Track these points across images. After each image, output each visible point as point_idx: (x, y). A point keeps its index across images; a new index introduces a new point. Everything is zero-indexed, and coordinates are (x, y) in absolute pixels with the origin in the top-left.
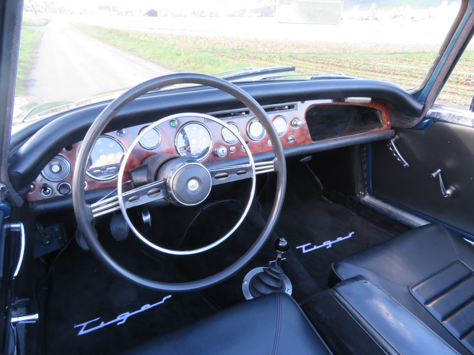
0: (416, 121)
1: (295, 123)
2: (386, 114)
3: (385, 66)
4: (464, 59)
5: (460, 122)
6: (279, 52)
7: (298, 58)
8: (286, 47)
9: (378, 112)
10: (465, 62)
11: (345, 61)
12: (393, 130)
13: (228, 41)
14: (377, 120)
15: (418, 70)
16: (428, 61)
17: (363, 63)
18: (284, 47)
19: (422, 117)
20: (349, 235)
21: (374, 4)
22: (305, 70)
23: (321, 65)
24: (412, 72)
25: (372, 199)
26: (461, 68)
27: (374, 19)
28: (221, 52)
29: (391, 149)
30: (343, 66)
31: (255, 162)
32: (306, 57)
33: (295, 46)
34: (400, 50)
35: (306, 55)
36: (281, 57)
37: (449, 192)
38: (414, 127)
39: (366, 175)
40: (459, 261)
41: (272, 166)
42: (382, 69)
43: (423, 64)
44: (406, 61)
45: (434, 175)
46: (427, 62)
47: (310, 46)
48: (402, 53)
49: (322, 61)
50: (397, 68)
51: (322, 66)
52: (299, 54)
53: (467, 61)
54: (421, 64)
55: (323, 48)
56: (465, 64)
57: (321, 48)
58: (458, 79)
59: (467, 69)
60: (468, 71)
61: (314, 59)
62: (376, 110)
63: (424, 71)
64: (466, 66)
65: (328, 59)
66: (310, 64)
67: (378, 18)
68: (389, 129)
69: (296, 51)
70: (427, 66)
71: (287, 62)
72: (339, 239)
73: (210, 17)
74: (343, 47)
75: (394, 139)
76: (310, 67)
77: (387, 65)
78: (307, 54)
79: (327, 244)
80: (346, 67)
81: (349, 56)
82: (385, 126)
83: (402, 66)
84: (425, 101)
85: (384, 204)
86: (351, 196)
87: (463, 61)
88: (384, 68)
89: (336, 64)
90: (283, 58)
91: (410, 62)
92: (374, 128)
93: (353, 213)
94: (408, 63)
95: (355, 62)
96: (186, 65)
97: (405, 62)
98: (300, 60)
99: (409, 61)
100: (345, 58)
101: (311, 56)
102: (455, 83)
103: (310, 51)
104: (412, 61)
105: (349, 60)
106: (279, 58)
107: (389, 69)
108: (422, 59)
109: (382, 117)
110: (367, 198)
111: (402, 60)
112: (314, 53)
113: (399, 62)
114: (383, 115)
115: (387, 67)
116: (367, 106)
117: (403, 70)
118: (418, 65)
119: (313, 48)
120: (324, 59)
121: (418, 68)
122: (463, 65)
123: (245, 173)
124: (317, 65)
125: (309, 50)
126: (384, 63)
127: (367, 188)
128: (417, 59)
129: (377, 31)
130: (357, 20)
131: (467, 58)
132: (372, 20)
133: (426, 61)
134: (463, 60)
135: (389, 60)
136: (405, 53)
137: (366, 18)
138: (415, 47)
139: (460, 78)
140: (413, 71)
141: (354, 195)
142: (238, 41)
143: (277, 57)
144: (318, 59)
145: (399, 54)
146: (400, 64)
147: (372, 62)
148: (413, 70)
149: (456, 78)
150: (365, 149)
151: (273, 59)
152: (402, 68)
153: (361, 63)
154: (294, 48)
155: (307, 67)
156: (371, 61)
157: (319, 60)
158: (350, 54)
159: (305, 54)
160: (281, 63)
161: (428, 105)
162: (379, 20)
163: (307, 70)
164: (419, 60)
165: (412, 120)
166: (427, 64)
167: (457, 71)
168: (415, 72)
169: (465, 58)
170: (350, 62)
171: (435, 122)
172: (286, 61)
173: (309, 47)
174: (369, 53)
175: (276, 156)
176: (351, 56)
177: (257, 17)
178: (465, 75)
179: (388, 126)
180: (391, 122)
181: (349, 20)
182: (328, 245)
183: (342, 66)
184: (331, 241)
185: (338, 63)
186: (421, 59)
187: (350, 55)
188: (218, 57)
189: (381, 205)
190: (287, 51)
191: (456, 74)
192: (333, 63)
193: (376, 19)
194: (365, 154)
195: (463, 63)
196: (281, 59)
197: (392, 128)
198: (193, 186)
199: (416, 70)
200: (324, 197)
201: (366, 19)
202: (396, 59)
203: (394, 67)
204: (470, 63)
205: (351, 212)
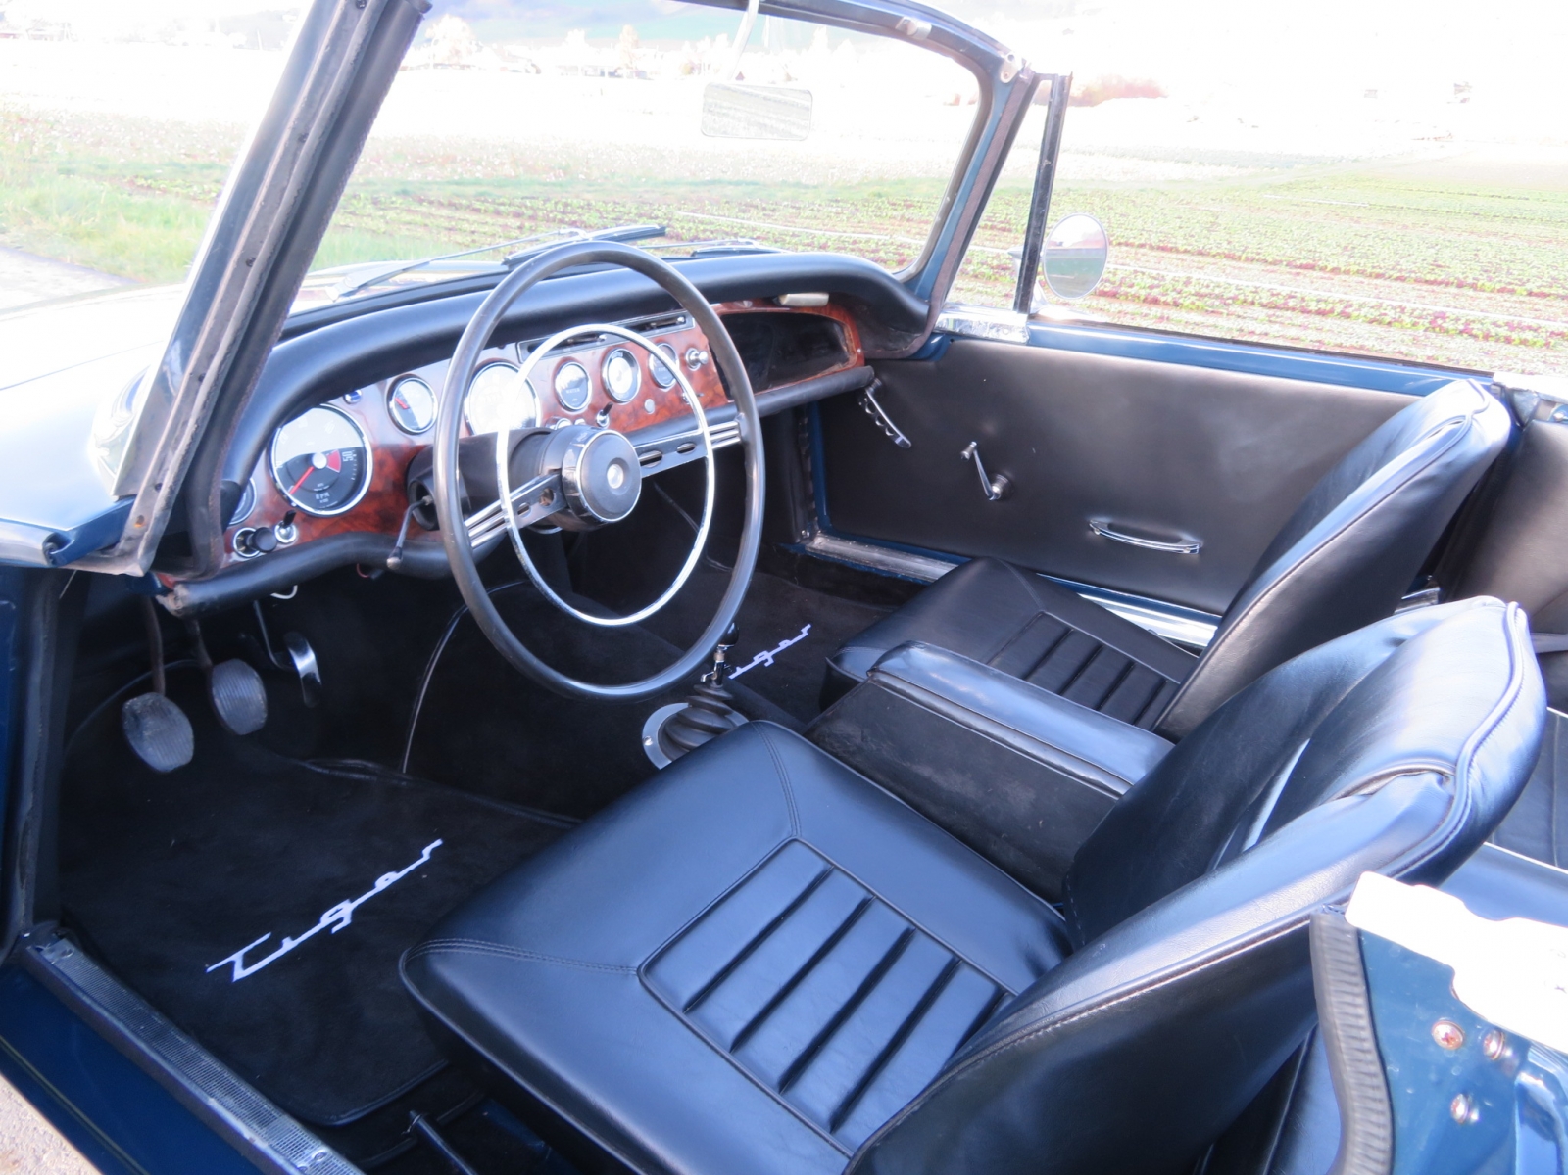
0: (917, 342)
1: (693, 358)
2: (853, 331)
3: (701, 223)
4: (902, 203)
5: (1001, 336)
6: (361, 181)
7: (433, 199)
8: (378, 162)
9: (837, 328)
10: (904, 210)
11: (582, 207)
12: (869, 367)
13: (141, 133)
14: (834, 347)
15: (798, 236)
16: (819, 211)
17: (634, 211)
18: (373, 163)
19: (928, 333)
20: (801, 633)
21: (627, 28)
22: (469, 239)
23: (515, 223)
24: (784, 240)
25: (833, 542)
26: (900, 226)
27: (634, 75)
28: (137, 177)
29: (868, 411)
30: (583, 222)
31: (711, 423)
32: (458, 196)
33: (409, 157)
34: (729, 174)
35: (454, 188)
36: (376, 196)
37: (996, 489)
38: (914, 355)
39: (811, 485)
40: (1044, 615)
41: (735, 432)
42: (696, 230)
43: (807, 218)
44: (756, 207)
45: (966, 454)
46: (816, 213)
47: (459, 158)
48: (738, 184)
49: (512, 209)
50: (739, 229)
51: (519, 224)
52: (428, 183)
53: (909, 206)
54: (802, 218)
55: (502, 164)
56: (907, 217)
57: (496, 163)
58: (901, 254)
59: (914, 231)
60: (918, 237)
61: (486, 201)
62: (832, 321)
63: (815, 237)
64: (909, 220)
65: (528, 203)
66: (473, 217)
67: (644, 72)
68: (862, 366)
69: (416, 175)
70: (818, 225)
71: (398, 211)
72: (784, 644)
73: (35, 38)
74: (564, 163)
75: (872, 389)
76: (482, 230)
77: (706, 218)
78: (457, 183)
79: (763, 659)
80: (591, 227)
81: (589, 192)
82: (853, 359)
83: (752, 223)
84: (930, 296)
85: (862, 547)
86: (782, 545)
87: (900, 208)
88: (701, 227)
89: (559, 217)
90: (383, 199)
91: (768, 212)
92: (831, 365)
93: (794, 585)
94: (765, 215)
95: (613, 211)
96: (30, 223)
97: (753, 212)
98: (441, 204)
99: (764, 209)
100: (577, 197)
101: (471, 190)
102: (894, 265)
103: (461, 174)
104: (773, 210)
105: (593, 203)
106: (370, 201)
107: (717, 231)
108: (802, 206)
109: (845, 339)
110: (821, 542)
111: (745, 205)
112: (477, 183)
113: (737, 210)
114: (846, 334)
115: (706, 224)
116: (816, 314)
117: (758, 234)
118: (794, 223)
119: (469, 165)
120: (518, 201)
121: (797, 230)
122: (902, 217)
123: (691, 449)
124: (501, 221)
125: (459, 170)
126: (693, 211)
127: (817, 518)
128: (786, 203)
129: (650, 113)
130: (586, 75)
131: (907, 200)
132: (629, 78)
133: (813, 210)
134: (899, 204)
135: (706, 202)
136: (747, 184)
137: (612, 71)
138: (770, 167)
139: (906, 251)
140: (788, 238)
141: (791, 542)
142: (183, 135)
143: (362, 195)
144: (497, 201)
145: (731, 187)
146: (742, 215)
147: (659, 210)
148: (786, 235)
149: (894, 253)
150: (806, 421)
151: (352, 204)
152: (754, 230)
153: (630, 213)
154: (407, 165)
155: (473, 229)
156: (655, 207)
157: (503, 204)
158: (590, 185)
159: (449, 183)
160: (383, 217)
161: (936, 303)
162: (649, 79)
163: (476, 237)
164: (793, 207)
165: (909, 340)
166: (816, 218)
167: (891, 236)
168: (793, 241)
169: (904, 201)
170: (598, 210)
171: (952, 340)
172: (396, 208)
173: (453, 160)
174: (644, 180)
175: (738, 410)
176: (596, 191)
177: (235, 47)
178: (914, 247)
179: (859, 357)
180: (863, 349)
181: (562, 75)
182: (767, 660)
183: (578, 224)
184: (769, 651)
185: (564, 213)
186: (797, 205)
187: (592, 189)
188: (130, 195)
189: (855, 551)
190: (386, 174)
191: (892, 243)
192: (551, 216)
193: (640, 74)
194: (807, 434)
195: (901, 213)
196: (376, 202)
197: (868, 361)
198: (615, 480)
199: (793, 235)
200: (713, 562)
201: (612, 75)
202: (727, 202)
203: (728, 226)
204: (916, 211)
205: (790, 583)
